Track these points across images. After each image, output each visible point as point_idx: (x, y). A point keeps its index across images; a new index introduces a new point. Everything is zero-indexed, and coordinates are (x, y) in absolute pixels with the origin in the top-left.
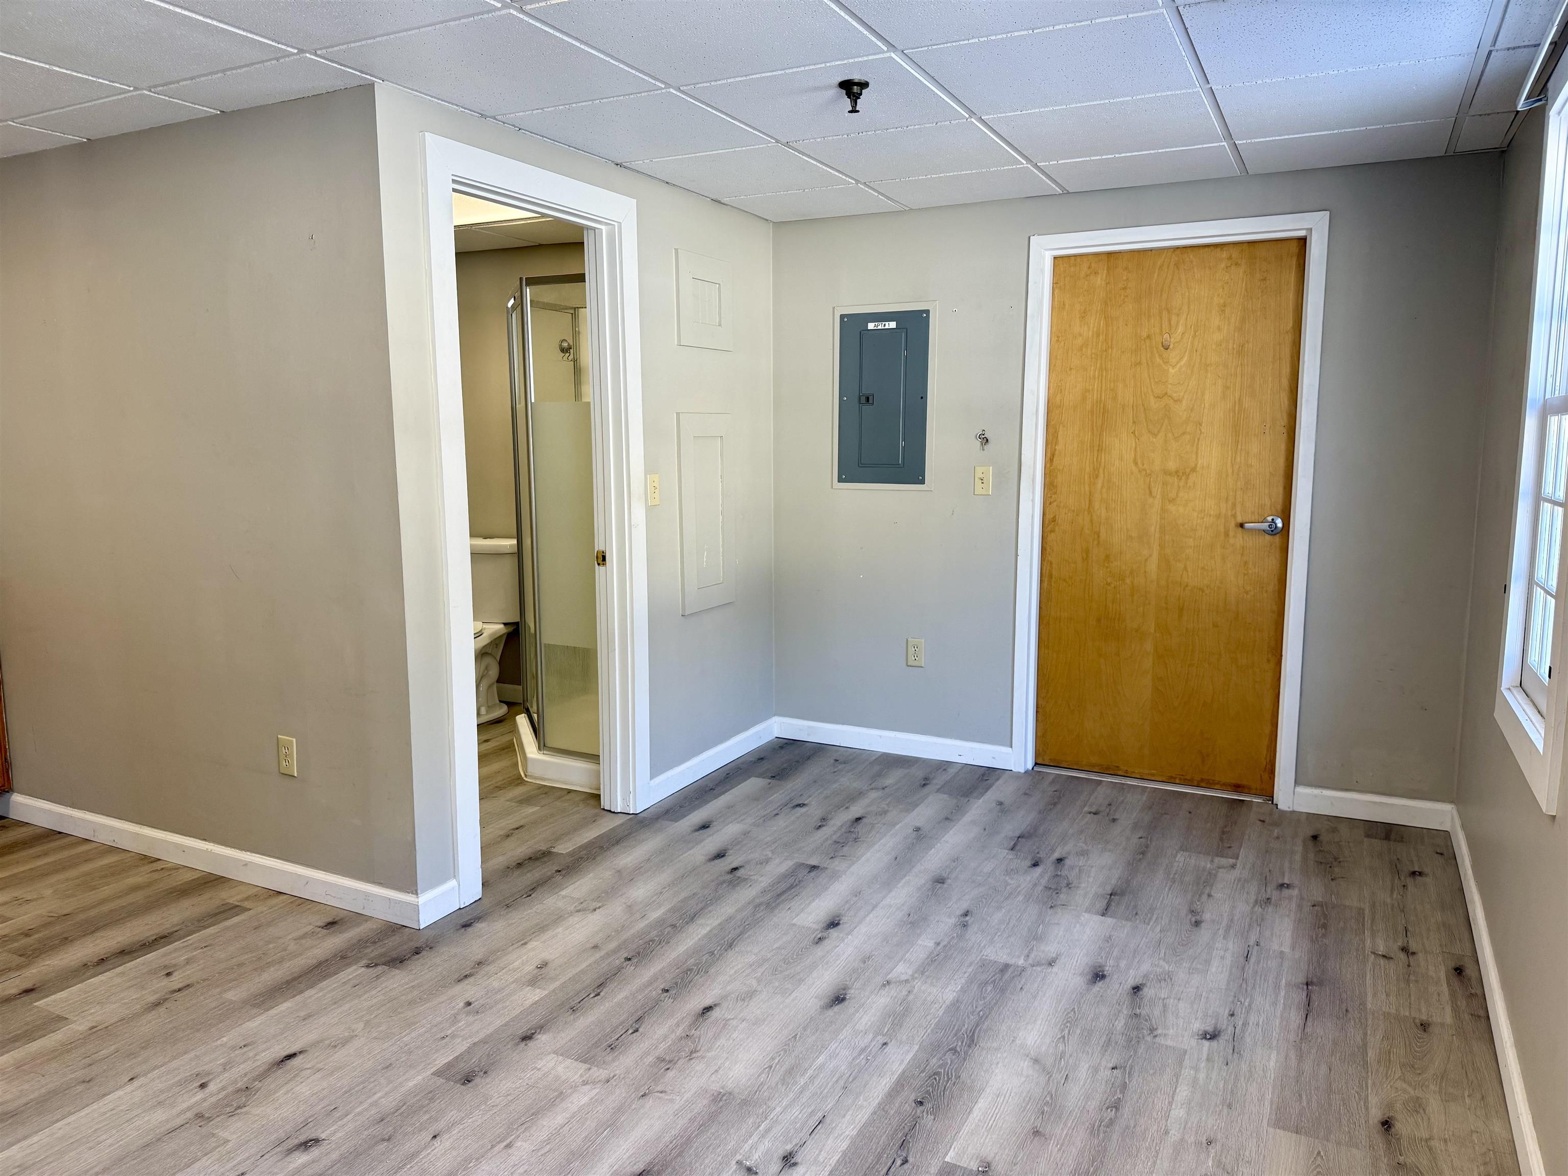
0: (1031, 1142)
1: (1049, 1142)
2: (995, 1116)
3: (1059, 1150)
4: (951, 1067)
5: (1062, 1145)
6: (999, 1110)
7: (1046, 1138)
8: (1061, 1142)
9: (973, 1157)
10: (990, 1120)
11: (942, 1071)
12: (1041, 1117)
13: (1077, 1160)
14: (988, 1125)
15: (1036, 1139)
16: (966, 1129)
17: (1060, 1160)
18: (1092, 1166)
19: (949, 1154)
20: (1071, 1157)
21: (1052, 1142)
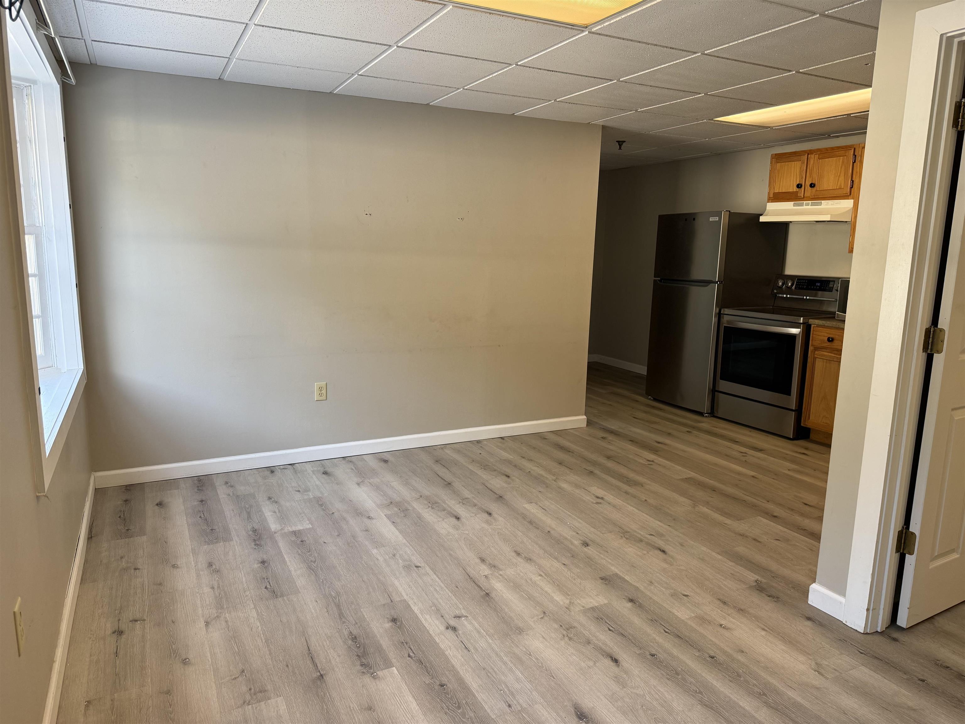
0: (367, 702)
1: (359, 708)
2: (400, 703)
3: (350, 707)
4: (458, 717)
5: (351, 710)
6: (402, 709)
7: (362, 708)
8: (353, 711)
9: (385, 677)
10: (399, 700)
11: (459, 711)
12: (377, 719)
13: (336, 707)
14: (397, 696)
15: (367, 705)
16: (404, 687)
17: (344, 701)
18: (326, 709)
19: (396, 671)
20: (340, 707)
21: (357, 709)
